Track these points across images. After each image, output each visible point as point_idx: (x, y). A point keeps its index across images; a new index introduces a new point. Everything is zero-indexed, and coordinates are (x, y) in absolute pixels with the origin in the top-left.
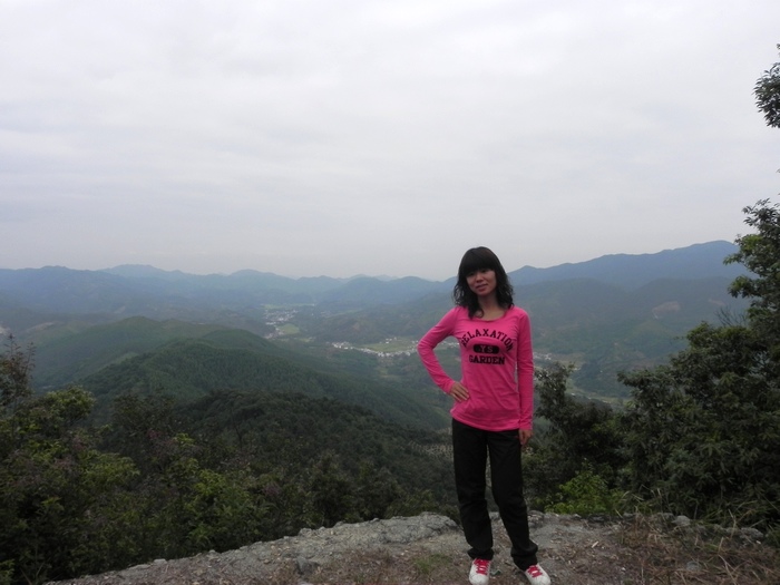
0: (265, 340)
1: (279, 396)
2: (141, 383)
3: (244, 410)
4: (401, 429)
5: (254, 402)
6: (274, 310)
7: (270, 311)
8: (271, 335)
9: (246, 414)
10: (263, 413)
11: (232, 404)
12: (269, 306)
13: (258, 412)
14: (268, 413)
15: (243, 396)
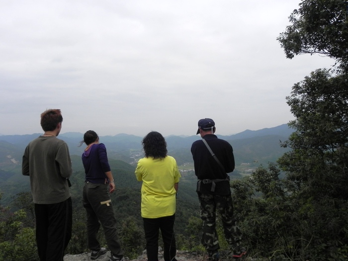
0: (130, 165)
1: (136, 190)
2: (75, 185)
3: (120, 197)
4: (191, 205)
5: (124, 193)
6: (134, 151)
7: (132, 152)
8: (132, 163)
9: (121, 199)
10: (129, 198)
11: (115, 194)
12: (132, 150)
13: (126, 198)
14: (131, 198)
15: (120, 190)
